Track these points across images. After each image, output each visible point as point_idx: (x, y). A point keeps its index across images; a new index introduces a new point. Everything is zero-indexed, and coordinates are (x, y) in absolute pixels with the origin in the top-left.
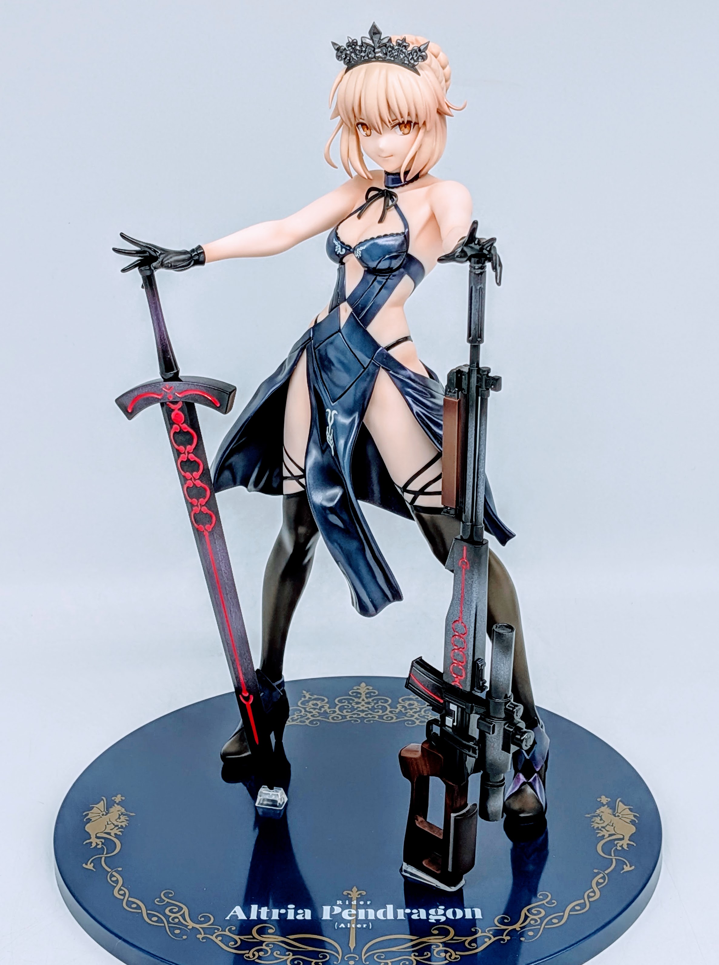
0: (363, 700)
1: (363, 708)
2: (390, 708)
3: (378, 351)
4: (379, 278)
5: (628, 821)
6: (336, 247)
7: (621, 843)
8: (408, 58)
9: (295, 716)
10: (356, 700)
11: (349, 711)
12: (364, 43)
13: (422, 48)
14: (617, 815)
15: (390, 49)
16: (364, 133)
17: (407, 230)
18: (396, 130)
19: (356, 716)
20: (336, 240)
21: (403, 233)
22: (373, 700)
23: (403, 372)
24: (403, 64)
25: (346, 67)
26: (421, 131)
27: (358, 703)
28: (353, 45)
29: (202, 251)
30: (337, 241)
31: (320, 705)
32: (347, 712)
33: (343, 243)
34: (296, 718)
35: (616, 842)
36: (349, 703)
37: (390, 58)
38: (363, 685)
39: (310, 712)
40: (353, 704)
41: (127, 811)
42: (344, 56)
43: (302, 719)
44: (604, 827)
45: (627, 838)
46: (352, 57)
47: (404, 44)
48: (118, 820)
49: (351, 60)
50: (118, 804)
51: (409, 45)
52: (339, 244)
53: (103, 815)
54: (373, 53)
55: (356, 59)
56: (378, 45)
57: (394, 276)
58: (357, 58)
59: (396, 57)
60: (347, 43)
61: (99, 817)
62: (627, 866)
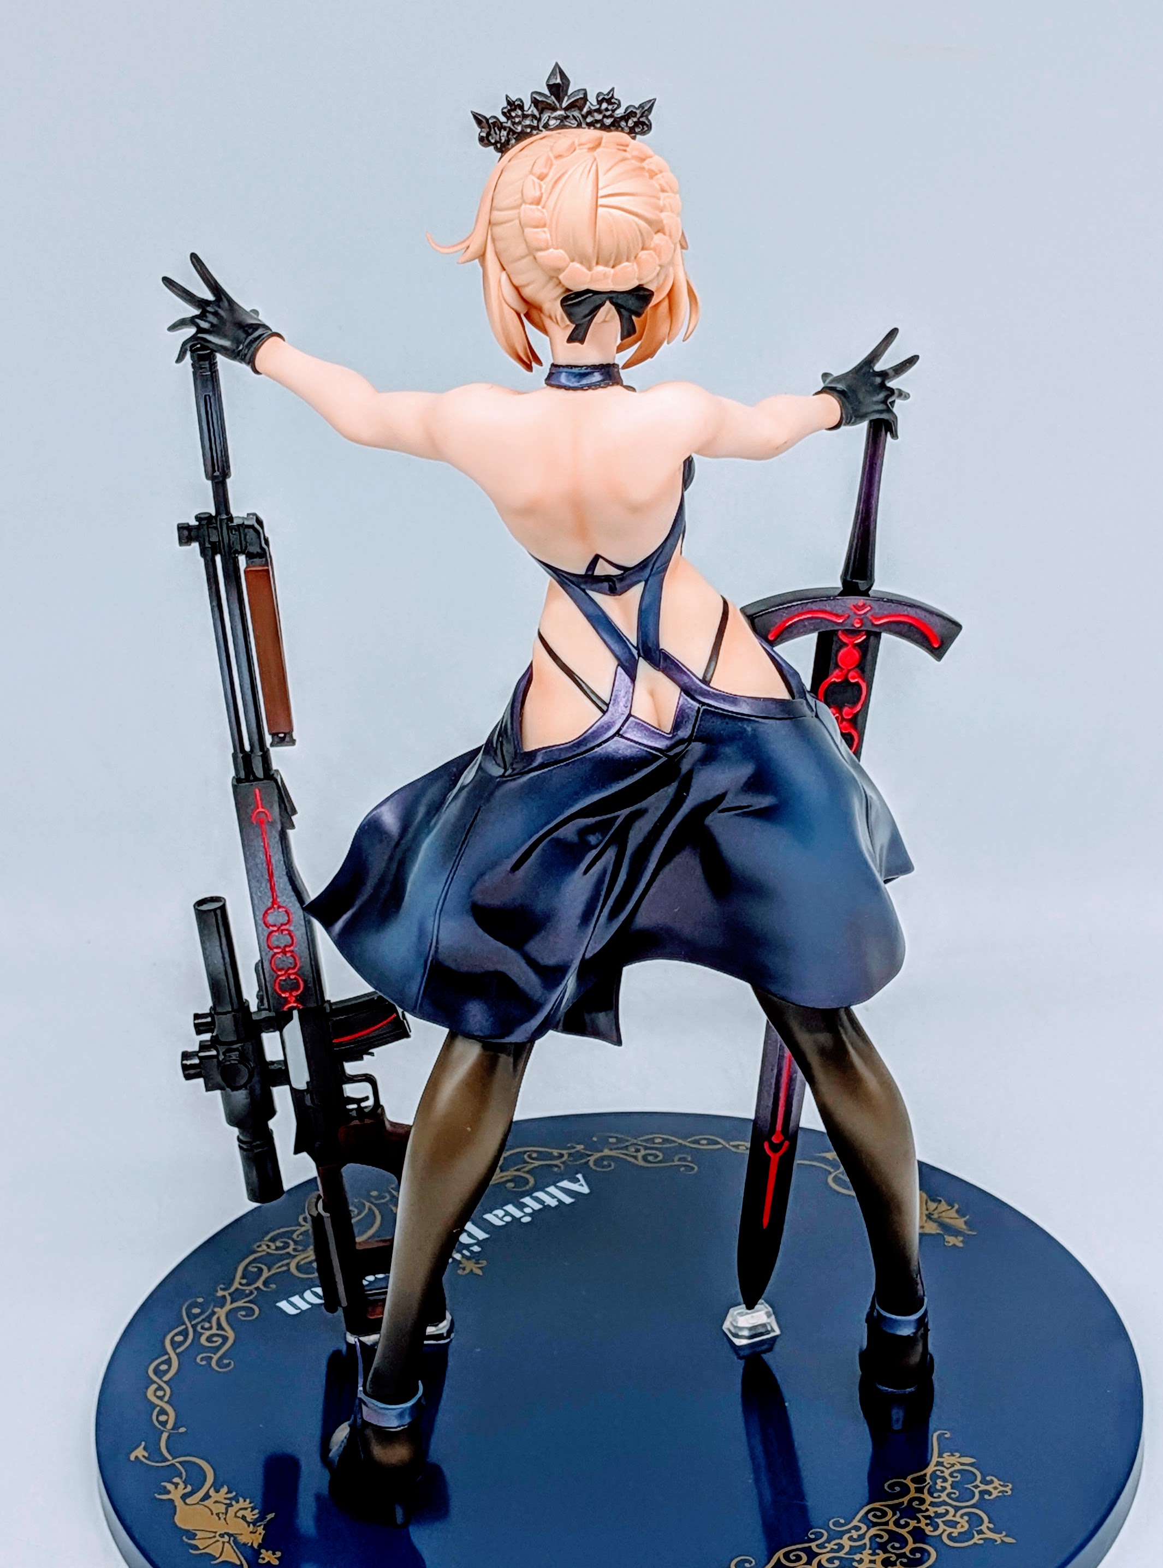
5: (200, 1535)
7: (181, 1490)
35: (189, 1488)
45: (178, 1503)
62: (144, 1456)
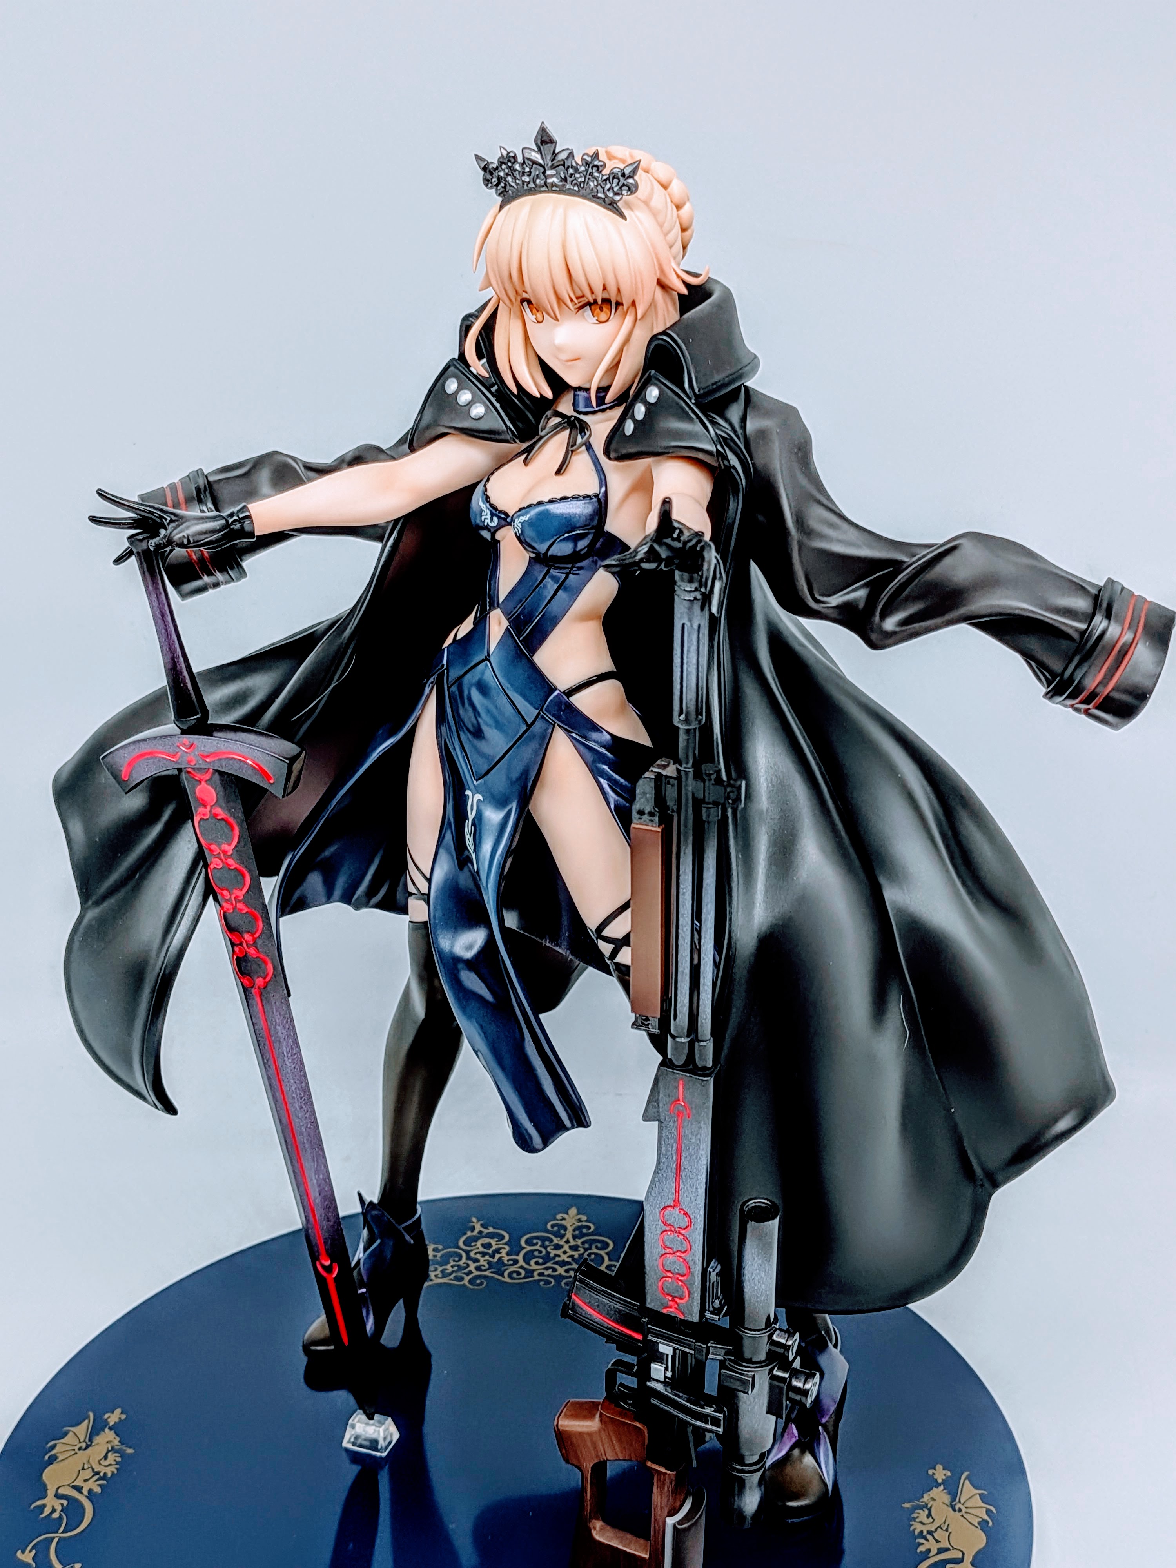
0: (567, 1242)
1: (564, 1258)
2: (610, 1260)
3: (550, 699)
4: (553, 572)
6: (483, 514)
8: (604, 188)
9: (448, 1267)
10: (556, 1240)
11: (541, 1261)
12: (529, 159)
13: (627, 171)
14: (957, 1508)
15: (571, 171)
16: (533, 318)
17: (603, 489)
18: (585, 314)
19: (550, 1272)
20: (482, 501)
21: (597, 496)
22: (583, 1243)
23: (595, 735)
24: (594, 198)
25: (500, 199)
26: (629, 319)
27: (558, 1247)
28: (509, 161)
29: (247, 514)
30: (484, 503)
31: (494, 1247)
32: (537, 1263)
33: (493, 507)
34: (451, 1270)
36: (543, 1246)
37: (572, 187)
38: (573, 1211)
39: (476, 1261)
40: (549, 1249)
41: (122, 1444)
42: (495, 181)
43: (459, 1274)
44: (930, 1533)
46: (508, 182)
47: (596, 163)
48: (103, 1462)
49: (508, 188)
50: (110, 1429)
51: (604, 166)
52: (487, 508)
53: (80, 1449)
54: (542, 177)
55: (516, 187)
56: (550, 164)
57: (580, 568)
58: (517, 184)
59: (582, 185)
60: (500, 158)
61: (73, 1452)
